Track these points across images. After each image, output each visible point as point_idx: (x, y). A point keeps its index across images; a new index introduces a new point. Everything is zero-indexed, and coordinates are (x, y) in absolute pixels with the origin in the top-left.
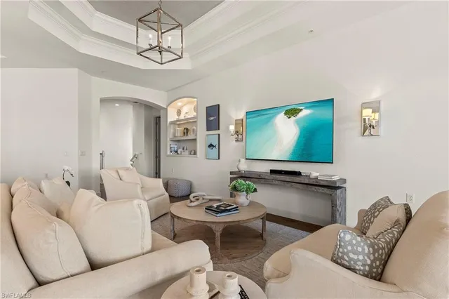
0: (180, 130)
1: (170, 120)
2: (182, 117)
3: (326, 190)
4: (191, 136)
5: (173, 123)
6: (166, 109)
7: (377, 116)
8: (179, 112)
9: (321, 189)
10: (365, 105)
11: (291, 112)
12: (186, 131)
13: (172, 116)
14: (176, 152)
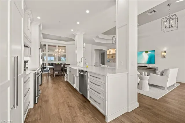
0: (110, 56)
1: (107, 54)
2: (111, 53)
3: (153, 70)
4: (114, 58)
5: (108, 54)
6: (107, 51)
7: (165, 54)
8: (110, 52)
9: (152, 70)
10: (162, 52)
11: (147, 52)
12: (112, 57)
13: (108, 53)
14: (109, 62)
